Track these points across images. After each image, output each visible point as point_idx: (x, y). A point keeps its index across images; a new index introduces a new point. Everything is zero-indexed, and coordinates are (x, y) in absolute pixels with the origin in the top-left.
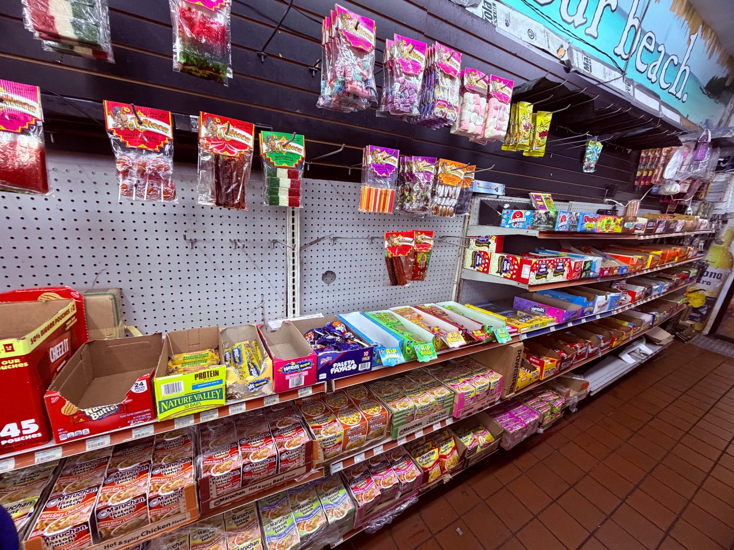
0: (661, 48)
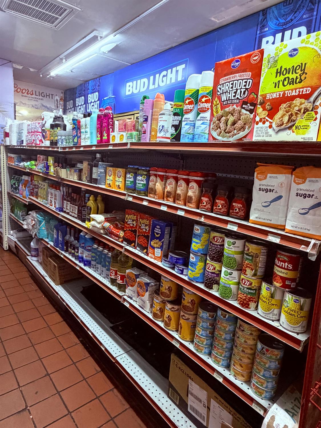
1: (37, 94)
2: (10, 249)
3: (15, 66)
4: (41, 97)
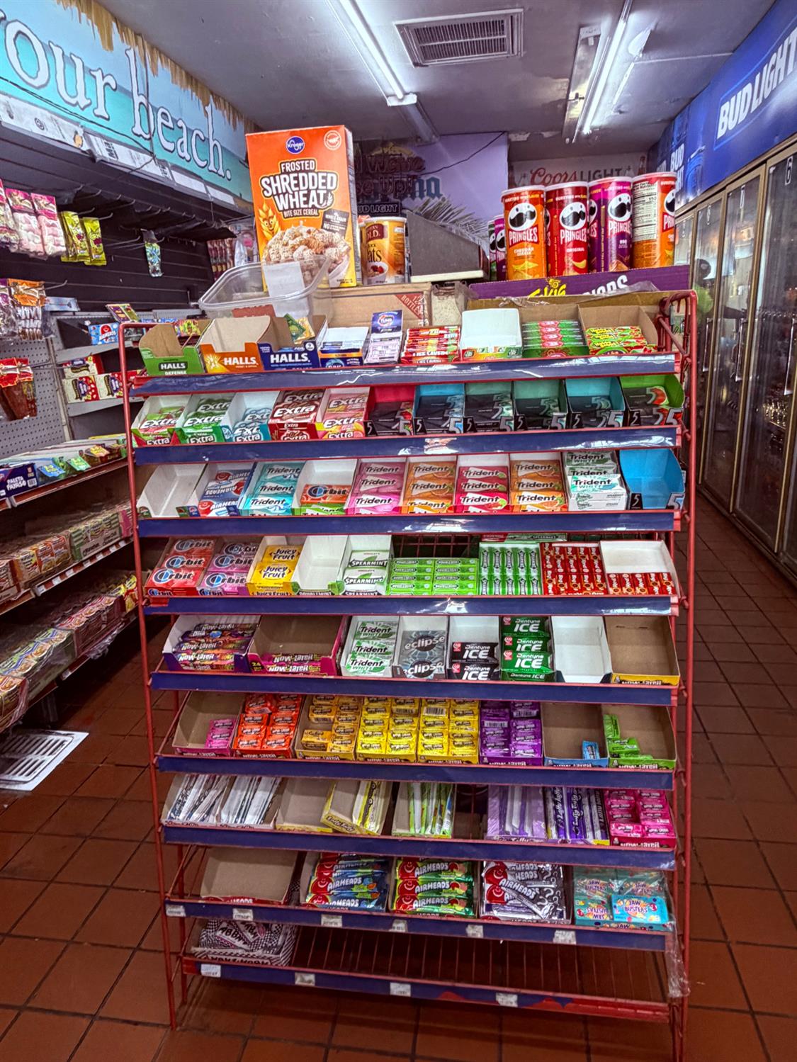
0: (180, 123)
1: (585, 176)
3: (513, 137)
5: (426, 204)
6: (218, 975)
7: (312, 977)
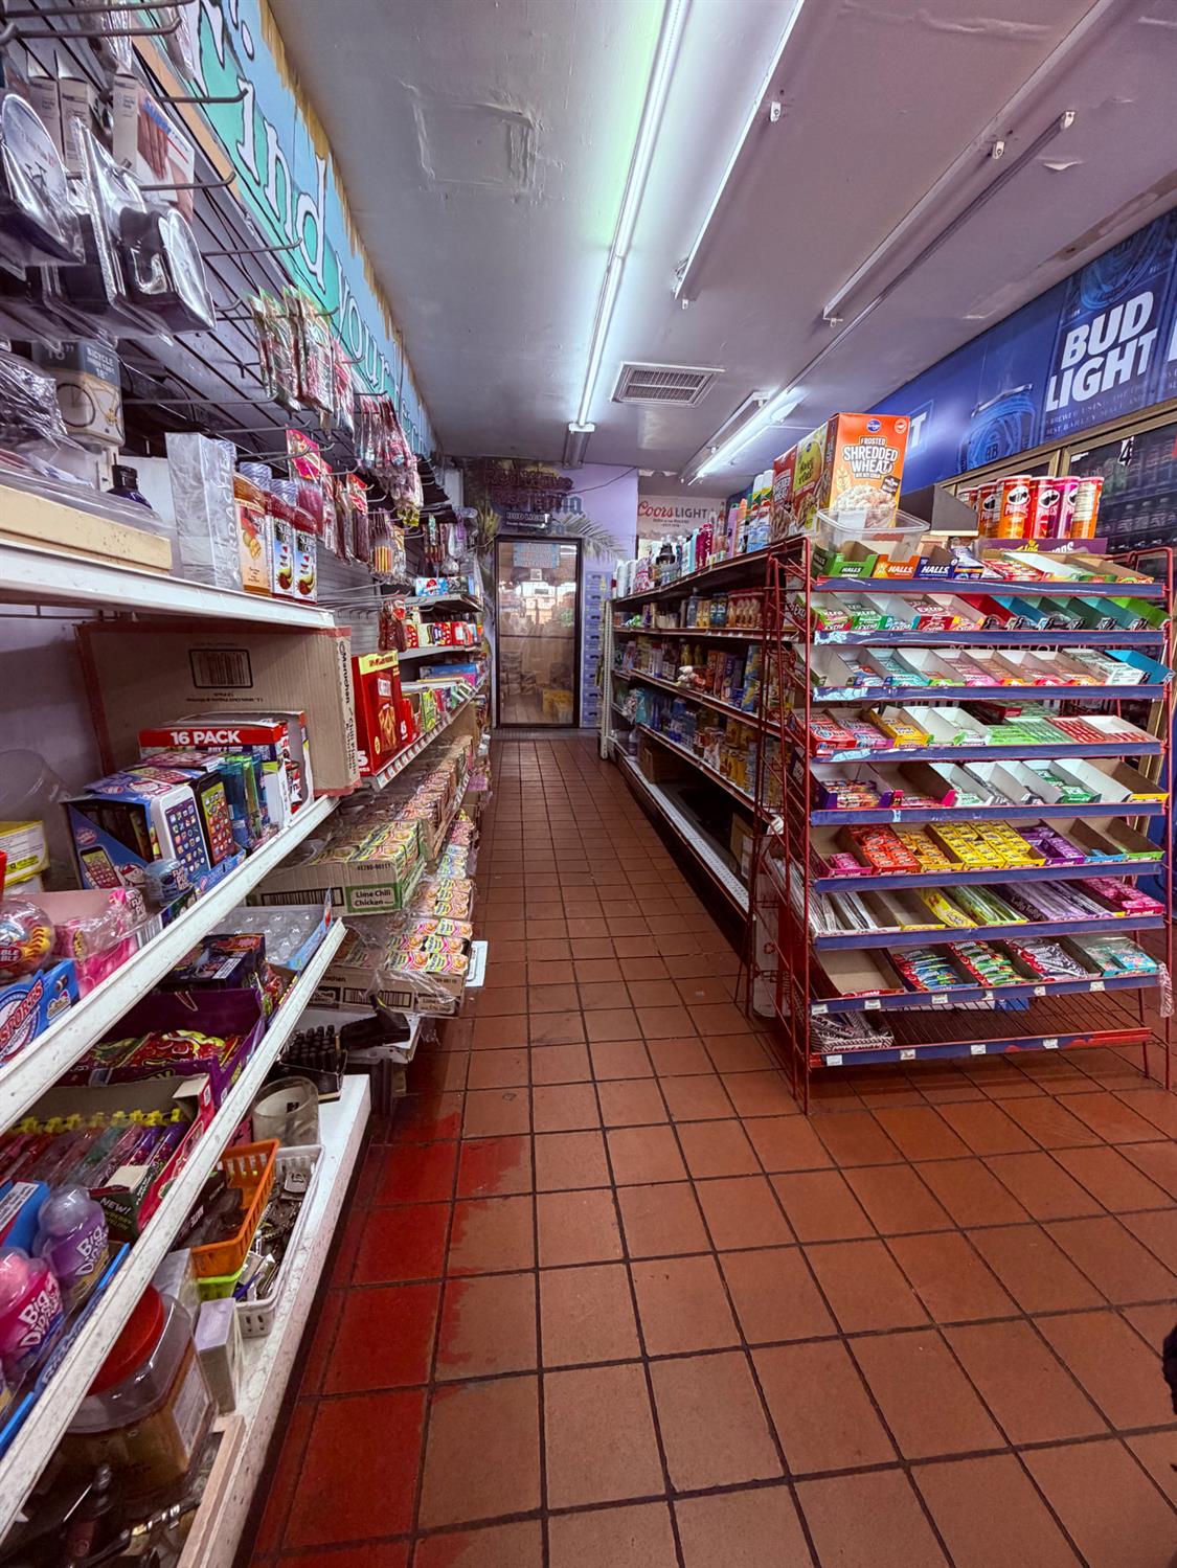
1: (679, 513)
2: (609, 759)
3: (642, 472)
4: (685, 518)
5: (568, 518)
6: (841, 1063)
7: (913, 1052)
